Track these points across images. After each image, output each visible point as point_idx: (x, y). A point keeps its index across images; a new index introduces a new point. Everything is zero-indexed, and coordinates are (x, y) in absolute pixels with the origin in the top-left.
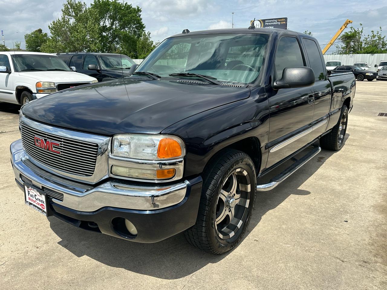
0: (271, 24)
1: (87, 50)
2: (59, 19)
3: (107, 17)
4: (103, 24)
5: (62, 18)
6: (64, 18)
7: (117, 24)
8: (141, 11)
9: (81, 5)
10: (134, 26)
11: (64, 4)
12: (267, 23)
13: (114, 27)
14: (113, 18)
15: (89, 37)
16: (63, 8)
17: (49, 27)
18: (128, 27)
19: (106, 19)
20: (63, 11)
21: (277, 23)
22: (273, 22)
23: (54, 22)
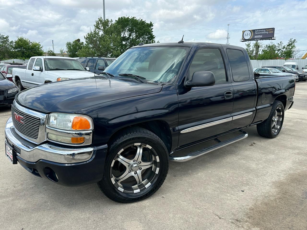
0: (260, 33)
1: (110, 55)
2: (91, 32)
3: (127, 30)
4: (124, 35)
5: (94, 31)
6: (96, 31)
7: (134, 35)
8: (153, 26)
9: (108, 21)
10: (146, 37)
11: (96, 21)
12: (257, 32)
13: (131, 37)
14: (131, 31)
15: (112, 45)
16: (95, 24)
17: (85, 37)
18: (142, 38)
19: (126, 32)
20: (95, 26)
21: (265, 33)
22: (262, 32)
23: (89, 34)
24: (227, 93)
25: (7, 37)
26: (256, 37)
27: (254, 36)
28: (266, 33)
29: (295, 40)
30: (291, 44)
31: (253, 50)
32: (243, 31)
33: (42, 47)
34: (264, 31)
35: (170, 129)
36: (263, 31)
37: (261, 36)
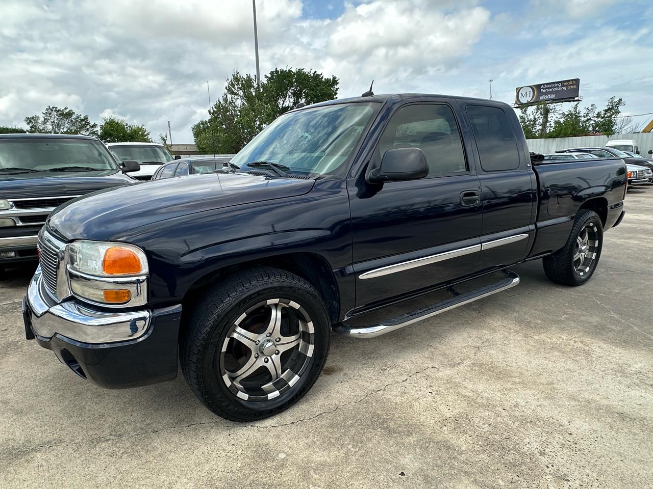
0: (551, 90)
3: (289, 94)
4: (283, 104)
8: (339, 83)
12: (544, 89)
19: (287, 97)
21: (561, 89)
22: (554, 88)
24: (466, 195)
25: (86, 119)
26: (542, 98)
27: (539, 96)
28: (563, 90)
29: (621, 100)
30: (613, 109)
31: (535, 119)
32: (517, 89)
33: (148, 134)
34: (558, 86)
35: (334, 271)
36: (556, 85)
37: (553, 96)
